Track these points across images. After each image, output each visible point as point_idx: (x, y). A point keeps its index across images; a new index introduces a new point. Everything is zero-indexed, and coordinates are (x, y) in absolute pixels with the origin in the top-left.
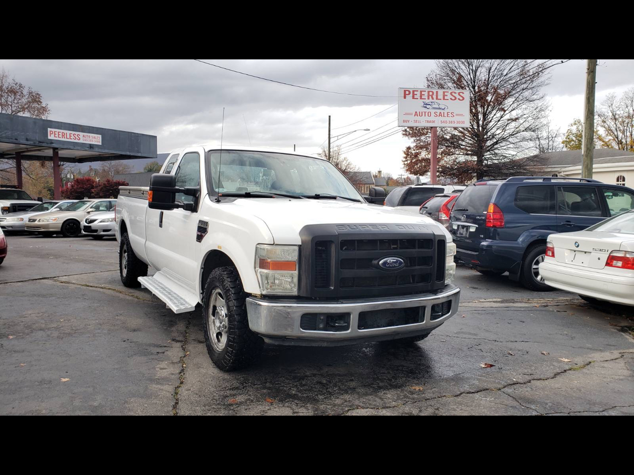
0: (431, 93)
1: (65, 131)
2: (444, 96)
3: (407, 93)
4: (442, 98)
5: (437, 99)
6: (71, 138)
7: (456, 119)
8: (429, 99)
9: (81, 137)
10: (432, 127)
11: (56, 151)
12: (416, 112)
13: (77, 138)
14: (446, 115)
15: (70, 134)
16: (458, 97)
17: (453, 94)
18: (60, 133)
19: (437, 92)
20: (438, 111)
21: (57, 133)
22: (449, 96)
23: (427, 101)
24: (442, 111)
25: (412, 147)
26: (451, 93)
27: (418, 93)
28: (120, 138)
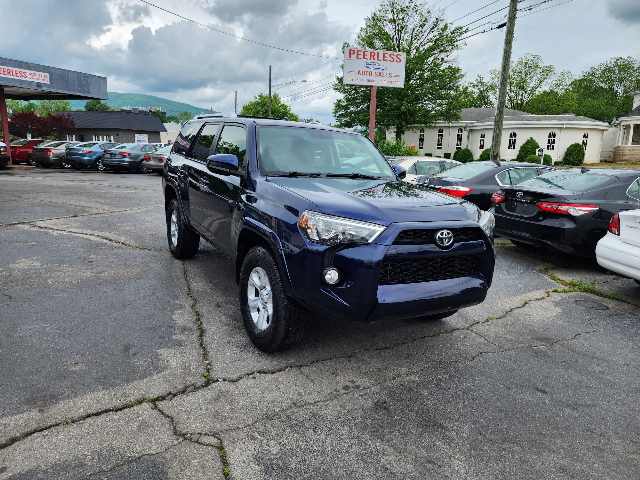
0: (373, 54)
1: (11, 69)
2: (384, 57)
3: (352, 52)
4: (382, 59)
5: (378, 60)
6: (18, 75)
7: (393, 79)
8: (371, 59)
9: (28, 75)
10: (373, 86)
12: (359, 72)
13: (23, 74)
14: (385, 75)
15: (16, 71)
16: (396, 59)
17: (392, 56)
18: (5, 71)
19: (378, 54)
20: (379, 71)
22: (388, 58)
23: (369, 62)
24: (382, 72)
25: (343, 100)
26: (390, 56)
27: (362, 54)
28: (68, 77)
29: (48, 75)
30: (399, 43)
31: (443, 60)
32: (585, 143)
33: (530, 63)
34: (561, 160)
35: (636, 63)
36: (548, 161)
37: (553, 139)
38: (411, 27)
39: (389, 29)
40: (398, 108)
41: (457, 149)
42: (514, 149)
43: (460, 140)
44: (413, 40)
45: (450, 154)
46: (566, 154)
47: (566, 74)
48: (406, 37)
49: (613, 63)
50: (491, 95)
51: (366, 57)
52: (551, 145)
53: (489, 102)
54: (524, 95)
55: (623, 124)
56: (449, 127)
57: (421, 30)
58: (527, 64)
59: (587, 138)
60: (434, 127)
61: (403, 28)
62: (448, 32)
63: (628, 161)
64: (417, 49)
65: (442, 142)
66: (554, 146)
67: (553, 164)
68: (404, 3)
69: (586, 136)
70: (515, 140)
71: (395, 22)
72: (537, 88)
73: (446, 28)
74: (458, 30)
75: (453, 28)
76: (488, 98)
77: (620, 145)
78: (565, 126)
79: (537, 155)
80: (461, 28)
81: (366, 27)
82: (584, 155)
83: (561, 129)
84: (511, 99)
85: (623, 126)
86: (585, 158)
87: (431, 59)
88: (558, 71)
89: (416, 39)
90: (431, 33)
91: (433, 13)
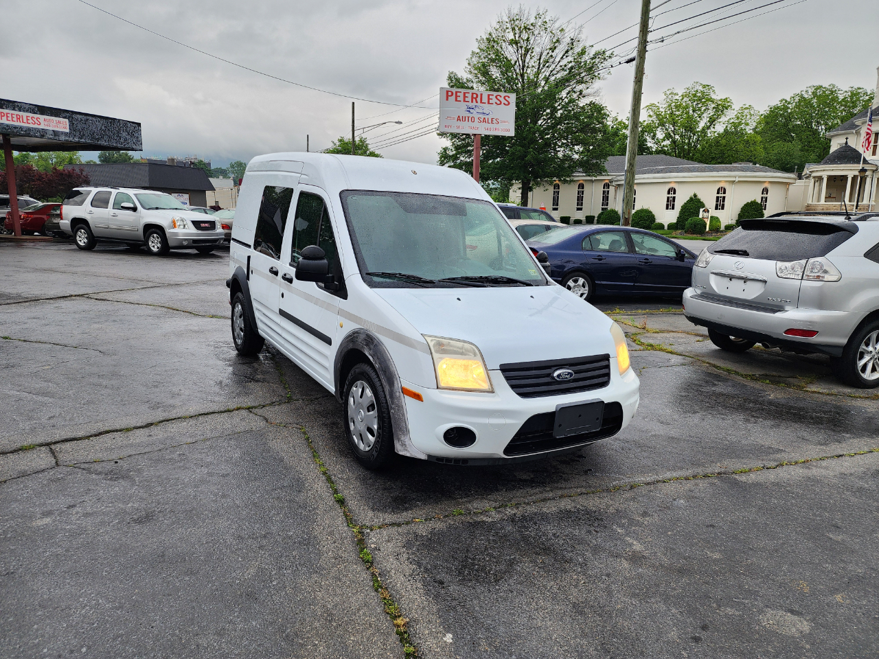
0: (475, 96)
1: (21, 113)
2: (489, 99)
3: (450, 94)
4: (487, 102)
5: (481, 102)
6: (29, 122)
7: (501, 126)
8: (472, 102)
9: (41, 121)
10: (475, 135)
11: (8, 137)
12: (459, 117)
13: (35, 120)
15: (27, 117)
17: (498, 97)
18: (13, 116)
19: (481, 95)
20: (483, 117)
21: (9, 115)
22: (494, 100)
23: (470, 104)
24: (486, 117)
25: (450, 147)
26: (496, 97)
27: (462, 95)
29: (67, 121)
30: (523, 70)
31: (581, 94)
32: (764, 200)
33: (699, 95)
34: (734, 222)
35: (839, 92)
36: (715, 224)
37: (723, 195)
38: (537, 50)
39: (510, 53)
41: (603, 209)
42: (673, 208)
43: (606, 198)
44: (541, 66)
45: (594, 217)
46: (739, 215)
47: (746, 109)
48: (532, 62)
50: (647, 138)
51: (466, 99)
52: (720, 204)
54: (692, 137)
55: (814, 174)
56: (592, 181)
57: (550, 55)
58: (695, 96)
59: (767, 194)
60: (571, 181)
61: (527, 51)
62: (586, 58)
64: (547, 79)
65: (582, 200)
66: (723, 205)
67: (722, 229)
68: (527, 19)
69: (765, 191)
70: (674, 198)
71: (516, 43)
72: (708, 128)
73: (583, 52)
74: (599, 54)
75: (592, 52)
77: (810, 202)
78: (737, 179)
79: (701, 216)
80: (604, 52)
83: (733, 182)
84: (674, 144)
85: (814, 177)
87: (564, 94)
88: (736, 106)
89: (544, 66)
90: (564, 57)
91: (566, 31)
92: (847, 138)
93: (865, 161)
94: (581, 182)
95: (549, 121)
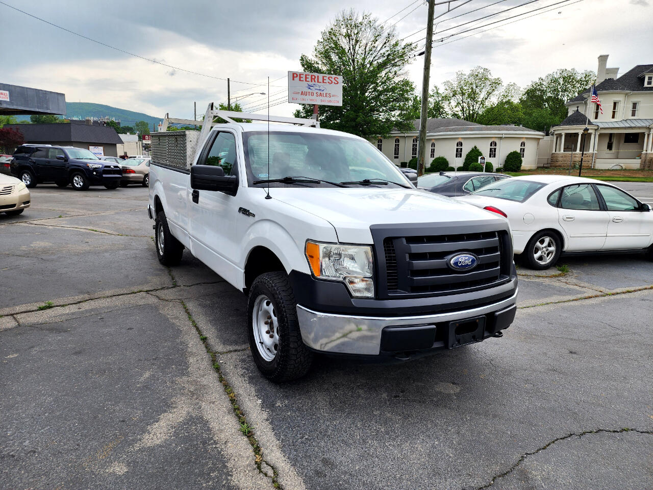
0: (313, 77)
2: (323, 80)
3: (295, 75)
5: (318, 82)
7: (332, 99)
8: (312, 81)
10: (314, 105)
12: (302, 92)
14: (325, 95)
16: (334, 81)
17: (330, 78)
19: (318, 76)
20: (319, 92)
22: (327, 80)
23: (310, 83)
24: (322, 92)
25: (302, 110)
26: (329, 78)
27: (304, 76)
28: (27, 94)
29: (8, 92)
30: (354, 56)
31: (395, 74)
32: (523, 150)
33: (480, 76)
34: (501, 166)
35: (577, 74)
36: (489, 168)
37: (494, 147)
38: (364, 42)
39: (344, 43)
40: (354, 120)
41: (413, 157)
42: (461, 156)
43: (414, 150)
44: (367, 53)
45: (407, 163)
46: (506, 161)
47: (512, 85)
48: (360, 50)
49: (558, 74)
50: (445, 105)
51: (307, 80)
52: (493, 153)
53: (444, 112)
54: (475, 105)
55: (556, 133)
56: (404, 137)
57: (373, 45)
58: (477, 75)
59: (524, 146)
60: (389, 137)
61: (357, 41)
62: (398, 48)
63: (560, 166)
64: (371, 64)
65: (398, 151)
66: (495, 154)
67: (494, 169)
68: (356, 20)
69: (523, 144)
70: (461, 149)
71: (349, 36)
72: (486, 99)
74: (408, 45)
75: (403, 44)
76: (443, 108)
77: (554, 152)
78: (504, 136)
79: (479, 162)
80: (411, 44)
81: (322, 40)
82: (521, 162)
83: (501, 138)
84: (463, 110)
86: (523, 164)
87: (383, 74)
88: (505, 83)
89: (369, 53)
90: (383, 47)
91: (384, 28)
92: (578, 107)
93: (590, 123)
94: (397, 137)
95: (373, 93)
